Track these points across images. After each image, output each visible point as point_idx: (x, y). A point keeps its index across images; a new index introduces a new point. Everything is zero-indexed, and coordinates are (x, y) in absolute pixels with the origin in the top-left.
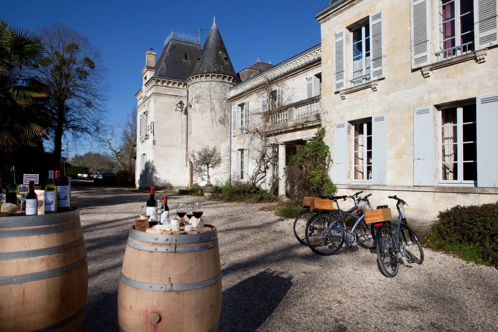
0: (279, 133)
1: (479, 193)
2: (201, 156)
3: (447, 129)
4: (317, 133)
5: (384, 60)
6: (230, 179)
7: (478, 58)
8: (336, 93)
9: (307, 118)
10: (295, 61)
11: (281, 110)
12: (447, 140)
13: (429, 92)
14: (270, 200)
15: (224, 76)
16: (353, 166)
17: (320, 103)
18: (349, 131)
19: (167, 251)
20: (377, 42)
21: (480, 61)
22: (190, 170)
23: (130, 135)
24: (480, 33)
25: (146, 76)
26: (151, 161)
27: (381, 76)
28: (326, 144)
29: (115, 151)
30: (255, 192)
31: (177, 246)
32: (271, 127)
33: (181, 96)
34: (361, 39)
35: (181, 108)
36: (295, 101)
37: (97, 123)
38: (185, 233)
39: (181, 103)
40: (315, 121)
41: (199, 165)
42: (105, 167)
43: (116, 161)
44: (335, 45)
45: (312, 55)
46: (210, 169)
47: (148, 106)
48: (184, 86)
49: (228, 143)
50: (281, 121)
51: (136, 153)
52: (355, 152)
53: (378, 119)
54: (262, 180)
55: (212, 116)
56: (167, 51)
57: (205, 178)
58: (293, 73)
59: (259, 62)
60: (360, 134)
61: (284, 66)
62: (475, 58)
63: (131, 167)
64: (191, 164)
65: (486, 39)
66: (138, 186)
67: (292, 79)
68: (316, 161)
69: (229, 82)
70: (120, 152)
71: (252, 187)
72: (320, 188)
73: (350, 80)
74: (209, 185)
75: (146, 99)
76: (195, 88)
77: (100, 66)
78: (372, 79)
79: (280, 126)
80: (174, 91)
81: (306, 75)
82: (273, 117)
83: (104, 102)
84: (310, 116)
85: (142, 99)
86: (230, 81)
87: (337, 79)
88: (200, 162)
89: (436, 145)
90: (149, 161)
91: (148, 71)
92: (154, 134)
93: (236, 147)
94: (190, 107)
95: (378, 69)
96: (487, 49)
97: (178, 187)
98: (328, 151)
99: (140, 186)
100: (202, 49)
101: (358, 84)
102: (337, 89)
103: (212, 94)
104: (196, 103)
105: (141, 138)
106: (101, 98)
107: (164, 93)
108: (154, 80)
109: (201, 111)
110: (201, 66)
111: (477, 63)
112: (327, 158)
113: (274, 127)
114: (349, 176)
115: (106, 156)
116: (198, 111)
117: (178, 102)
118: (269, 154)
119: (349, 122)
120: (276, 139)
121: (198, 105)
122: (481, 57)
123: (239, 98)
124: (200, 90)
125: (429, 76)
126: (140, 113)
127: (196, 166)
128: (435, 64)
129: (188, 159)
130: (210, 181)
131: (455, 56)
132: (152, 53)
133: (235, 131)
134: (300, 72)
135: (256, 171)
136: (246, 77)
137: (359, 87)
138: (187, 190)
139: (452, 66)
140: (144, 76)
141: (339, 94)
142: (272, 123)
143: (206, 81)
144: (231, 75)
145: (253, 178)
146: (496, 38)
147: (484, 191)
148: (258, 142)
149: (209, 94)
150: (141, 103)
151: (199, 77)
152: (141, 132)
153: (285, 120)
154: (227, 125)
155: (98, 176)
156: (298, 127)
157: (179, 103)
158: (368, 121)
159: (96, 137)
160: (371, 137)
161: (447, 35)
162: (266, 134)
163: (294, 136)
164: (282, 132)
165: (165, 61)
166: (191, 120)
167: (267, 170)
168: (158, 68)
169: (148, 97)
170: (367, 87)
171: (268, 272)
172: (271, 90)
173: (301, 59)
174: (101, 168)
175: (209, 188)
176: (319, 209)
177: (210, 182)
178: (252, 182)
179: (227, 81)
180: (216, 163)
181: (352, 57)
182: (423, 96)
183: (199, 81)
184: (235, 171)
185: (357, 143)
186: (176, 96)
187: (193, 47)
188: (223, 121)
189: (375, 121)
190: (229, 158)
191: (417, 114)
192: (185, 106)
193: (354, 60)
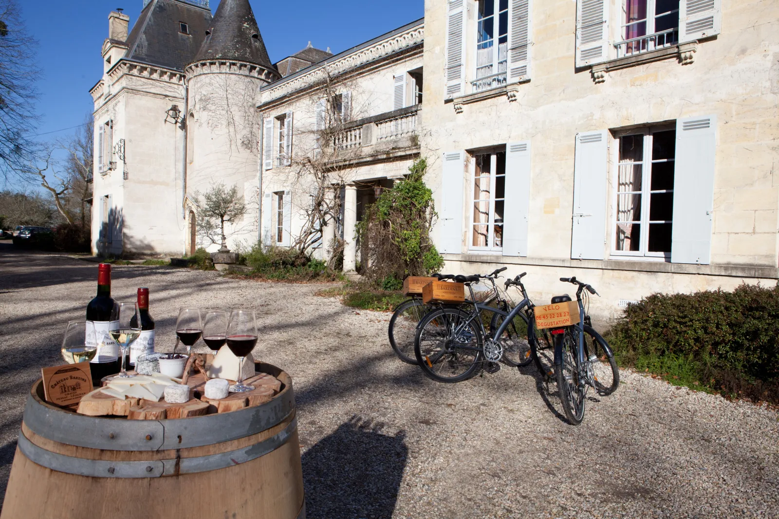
0: (346, 165)
1: (673, 273)
2: (211, 201)
3: (624, 169)
4: (411, 167)
5: (530, 50)
6: (260, 242)
7: (683, 55)
8: (447, 102)
9: (395, 142)
10: (375, 47)
11: (351, 127)
12: (623, 186)
13: (602, 107)
14: (331, 278)
15: (251, 66)
16: (471, 223)
17: (419, 118)
18: (466, 166)
19: (149, 475)
20: (520, 18)
21: (685, 61)
22: (190, 225)
23: (82, 163)
24: (688, 14)
25: (110, 58)
26: (119, 208)
27: (525, 76)
28: (428, 187)
29: (54, 191)
30: (304, 264)
31: (184, 454)
32: (332, 155)
33: (176, 97)
34: (492, 13)
35: (175, 117)
36: (373, 113)
37: (16, 137)
38: (210, 410)
39: (175, 108)
40: (410, 148)
41: (206, 216)
42: (35, 218)
43: (56, 208)
44: (448, 20)
45: (404, 38)
46: (226, 224)
47: (114, 112)
48: (180, 79)
49: (256, 182)
50: (351, 146)
51: (91, 195)
52: (476, 201)
53: (516, 148)
54: (316, 245)
55: (230, 133)
56: (149, 14)
57: (218, 239)
58: (372, 67)
59: (310, 48)
60: (483, 172)
61: (356, 54)
62: (678, 56)
63: (83, 217)
64: (191, 214)
65: (697, 25)
66: (95, 250)
67: (368, 77)
68: (411, 214)
69: (260, 77)
70: (62, 192)
71: (298, 256)
72: (417, 259)
73: (472, 80)
74: (224, 251)
75: (110, 98)
76: (199, 85)
77: (18, 31)
78: (510, 80)
79: (349, 154)
80: (162, 87)
81: (393, 70)
82: (337, 138)
83: (29, 100)
84: (400, 139)
85: (103, 97)
86: (261, 75)
87: (450, 79)
88: (208, 211)
89: (608, 195)
90: (116, 208)
91: (114, 48)
92: (124, 161)
93: (269, 188)
94: (192, 118)
95: (520, 64)
96: (697, 42)
97: (170, 254)
98: (431, 198)
99: (99, 251)
100: (212, 17)
101: (484, 89)
102: (449, 95)
103: (229, 96)
104: (202, 109)
105: (100, 168)
106: (22, 92)
107: (144, 90)
108: (125, 64)
109: (210, 125)
110: (210, 47)
111: (681, 64)
112: (428, 210)
113: (338, 156)
114: (464, 241)
115: (37, 197)
116: (205, 125)
117: (170, 108)
118: (328, 201)
119: (467, 150)
120: (341, 175)
121: (205, 113)
122: (688, 54)
123: (278, 105)
124: (210, 89)
125: (603, 81)
126: (99, 122)
127: (200, 218)
128: (615, 61)
129: (186, 206)
130: (226, 245)
131: (645, 51)
132: (121, 17)
133: (268, 161)
134: (384, 65)
135: (305, 228)
136: (289, 71)
137: (487, 94)
138: (186, 258)
139: (641, 66)
140: (106, 57)
141: (452, 103)
142: (335, 149)
143: (220, 73)
144: (264, 66)
145: (300, 242)
146: (712, 24)
147: (681, 270)
148: (310, 180)
149: (225, 96)
150: (101, 105)
151: (208, 64)
152: (100, 157)
153: (357, 145)
154: (255, 150)
155: (21, 233)
156: (379, 157)
157: (171, 110)
158: (500, 151)
159: (14, 163)
160: (504, 177)
161: (631, 16)
162: (324, 167)
163: (372, 172)
164: (352, 164)
165: (145, 33)
166: (192, 140)
167: (324, 228)
168: (133, 45)
169: (113, 94)
170: (499, 95)
171: (355, 424)
172: (334, 92)
173: (385, 44)
174: (26, 218)
175: (225, 255)
176: (441, 300)
177: (226, 247)
178: (300, 247)
179: (256, 75)
180: (235, 215)
181: (476, 44)
182: (592, 113)
183: (206, 72)
184: (269, 229)
185: (478, 186)
186: (166, 96)
187: (196, 12)
188: (248, 144)
189: (511, 151)
190: (258, 207)
191: (581, 143)
192: (182, 115)
193: (479, 47)
